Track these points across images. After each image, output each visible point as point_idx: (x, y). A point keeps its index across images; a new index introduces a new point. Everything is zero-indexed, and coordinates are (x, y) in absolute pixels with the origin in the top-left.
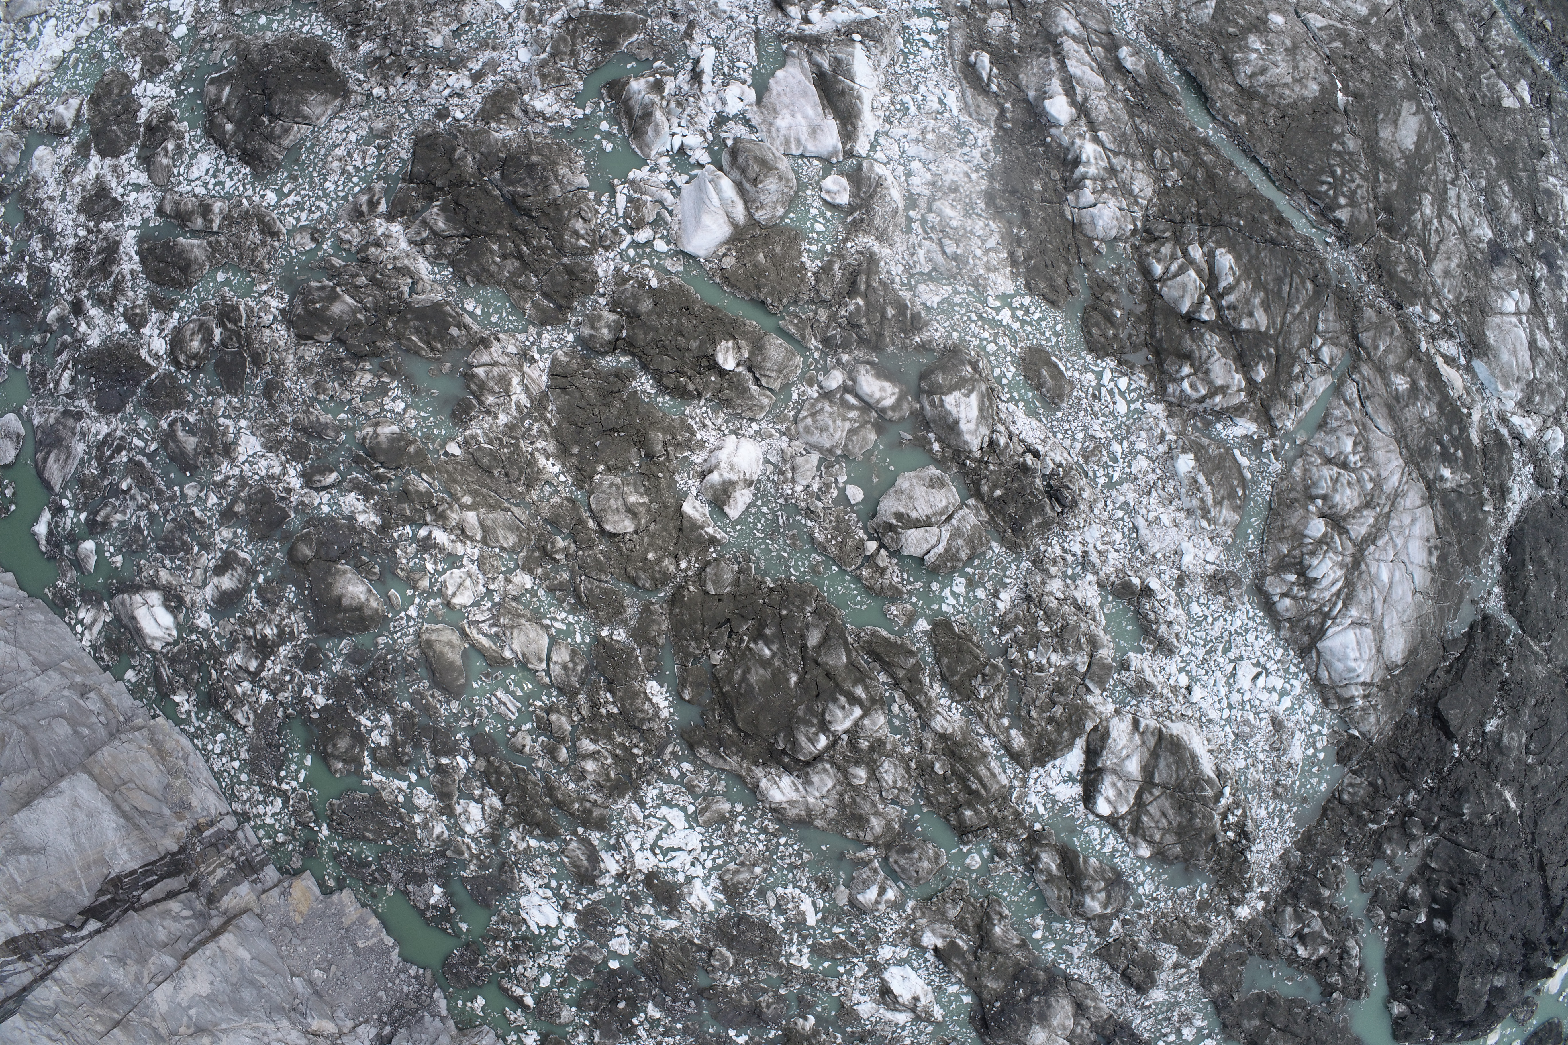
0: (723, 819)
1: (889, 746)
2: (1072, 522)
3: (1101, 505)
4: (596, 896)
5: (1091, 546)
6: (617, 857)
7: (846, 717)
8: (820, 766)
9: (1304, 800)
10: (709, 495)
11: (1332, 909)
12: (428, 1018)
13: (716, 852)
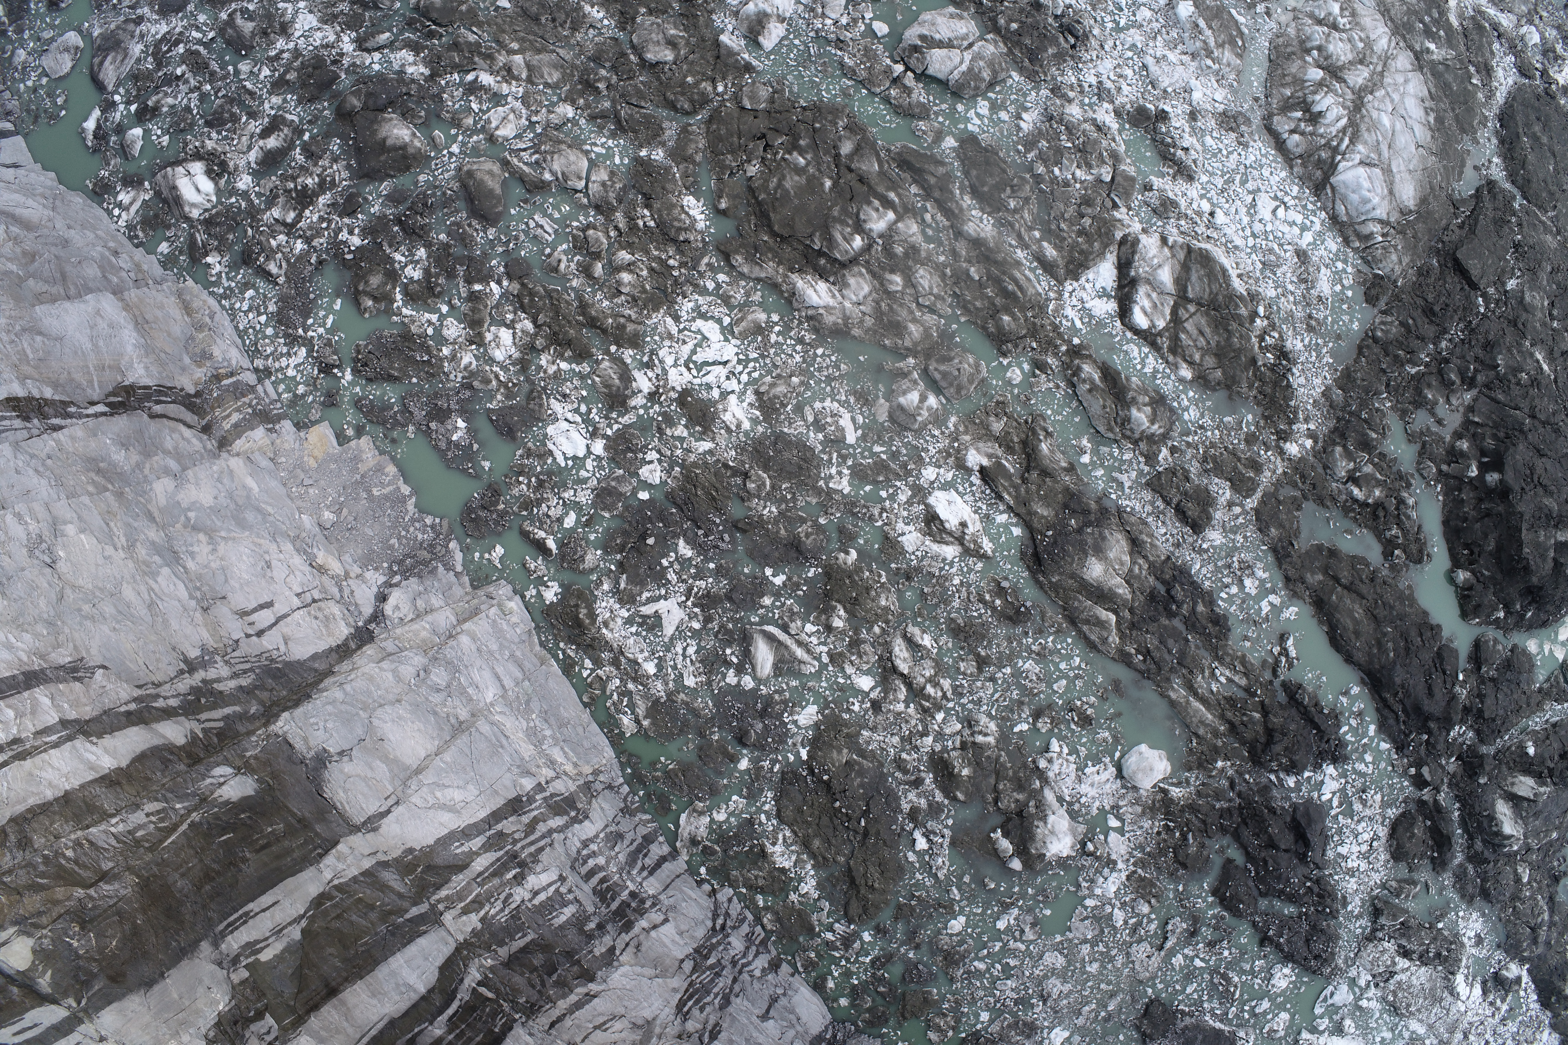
0: (759, 330)
1: (923, 254)
2: (1086, 56)
3: (1110, 43)
4: (626, 419)
5: (1105, 77)
6: (650, 374)
7: (880, 218)
8: (856, 269)
9: (1339, 337)
10: (744, 29)
11: (1382, 456)
12: (441, 568)
13: (752, 364)
